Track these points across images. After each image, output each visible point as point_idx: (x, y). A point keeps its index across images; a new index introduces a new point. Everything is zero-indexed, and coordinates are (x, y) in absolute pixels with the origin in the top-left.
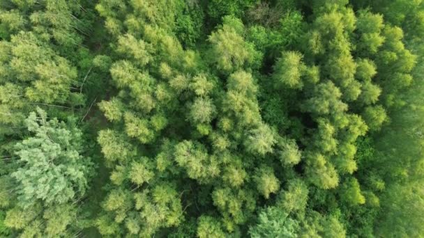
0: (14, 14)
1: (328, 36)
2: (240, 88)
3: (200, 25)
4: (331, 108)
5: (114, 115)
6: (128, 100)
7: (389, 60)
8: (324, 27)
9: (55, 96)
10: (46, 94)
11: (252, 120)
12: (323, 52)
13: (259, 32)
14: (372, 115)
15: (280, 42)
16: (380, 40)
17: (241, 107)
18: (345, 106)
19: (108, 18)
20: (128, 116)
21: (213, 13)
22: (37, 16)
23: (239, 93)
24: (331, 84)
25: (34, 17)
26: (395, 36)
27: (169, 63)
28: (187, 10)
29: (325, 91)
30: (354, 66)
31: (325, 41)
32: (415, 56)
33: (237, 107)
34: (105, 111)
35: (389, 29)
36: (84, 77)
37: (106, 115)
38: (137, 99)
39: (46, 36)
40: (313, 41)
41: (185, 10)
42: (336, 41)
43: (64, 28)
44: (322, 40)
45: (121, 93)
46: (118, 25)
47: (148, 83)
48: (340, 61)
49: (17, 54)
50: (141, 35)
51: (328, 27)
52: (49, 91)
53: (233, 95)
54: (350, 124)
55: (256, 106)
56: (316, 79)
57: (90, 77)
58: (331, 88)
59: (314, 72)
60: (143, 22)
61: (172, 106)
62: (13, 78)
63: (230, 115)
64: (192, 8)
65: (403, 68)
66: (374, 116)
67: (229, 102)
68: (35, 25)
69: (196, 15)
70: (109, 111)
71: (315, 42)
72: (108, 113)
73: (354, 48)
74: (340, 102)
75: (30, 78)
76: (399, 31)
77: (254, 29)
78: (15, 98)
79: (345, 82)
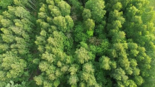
0: (5, 45)
1: (119, 51)
2: (87, 71)
3: (72, 44)
4: (122, 78)
5: (40, 83)
6: (45, 76)
7: (141, 59)
8: (117, 48)
9: (18, 75)
10: (14, 75)
11: (92, 84)
12: (117, 57)
13: (93, 48)
14: (138, 80)
15: (101, 51)
16: (137, 52)
17: (88, 79)
18: (127, 77)
19: (39, 46)
20: (45, 83)
21: (77, 40)
22: (13, 46)
23: (87, 73)
24: (121, 69)
25: (12, 46)
26: (143, 50)
27: (61, 61)
28: (68, 39)
29: (119, 72)
30: (129, 62)
31: (118, 52)
32: (151, 58)
33: (86, 79)
34: (36, 81)
35: (140, 48)
36: (29, 65)
37: (36, 83)
38: (49, 76)
39: (16, 52)
40: (113, 53)
41: (67, 39)
42: (122, 53)
43: (23, 49)
44: (116, 53)
45: (43, 74)
46: (42, 48)
47: (53, 70)
48: (123, 61)
49: (4, 61)
50: (51, 52)
51: (118, 48)
52: (15, 74)
53: (85, 75)
54: (130, 84)
55: (93, 78)
56: (115, 67)
57: (31, 65)
58: (121, 71)
59: (115, 64)
60: (51, 47)
61: (62, 77)
62: (3, 69)
63: (84, 81)
64: (69, 38)
65: (147, 62)
66: (138, 81)
67: (83, 77)
68: (12, 49)
69: (71, 41)
70: (38, 82)
71: (114, 54)
72: (37, 82)
73: (128, 55)
74: (125, 76)
75: (9, 69)
76: (144, 49)
77: (91, 47)
78: (2, 77)
79: (126, 68)
